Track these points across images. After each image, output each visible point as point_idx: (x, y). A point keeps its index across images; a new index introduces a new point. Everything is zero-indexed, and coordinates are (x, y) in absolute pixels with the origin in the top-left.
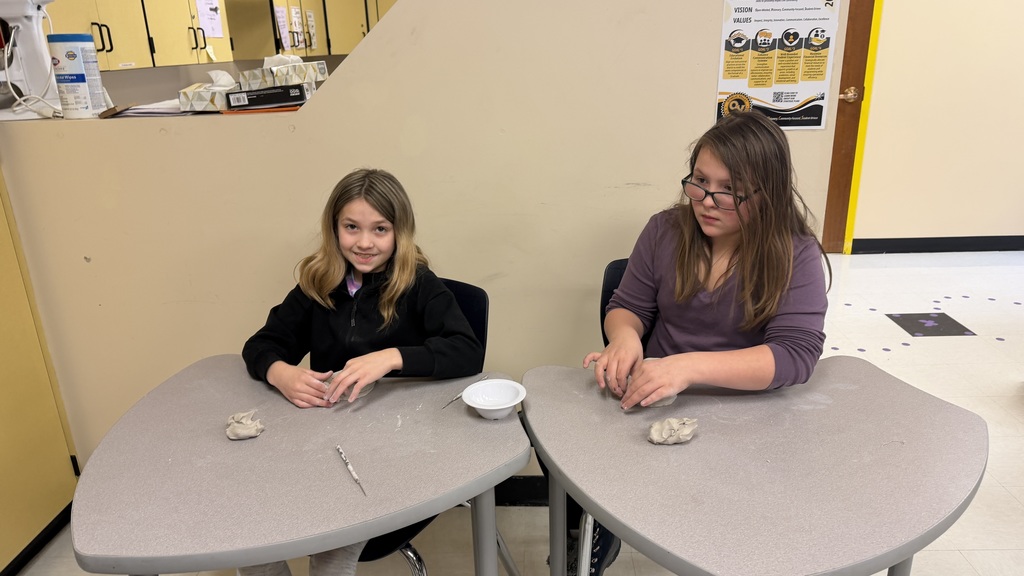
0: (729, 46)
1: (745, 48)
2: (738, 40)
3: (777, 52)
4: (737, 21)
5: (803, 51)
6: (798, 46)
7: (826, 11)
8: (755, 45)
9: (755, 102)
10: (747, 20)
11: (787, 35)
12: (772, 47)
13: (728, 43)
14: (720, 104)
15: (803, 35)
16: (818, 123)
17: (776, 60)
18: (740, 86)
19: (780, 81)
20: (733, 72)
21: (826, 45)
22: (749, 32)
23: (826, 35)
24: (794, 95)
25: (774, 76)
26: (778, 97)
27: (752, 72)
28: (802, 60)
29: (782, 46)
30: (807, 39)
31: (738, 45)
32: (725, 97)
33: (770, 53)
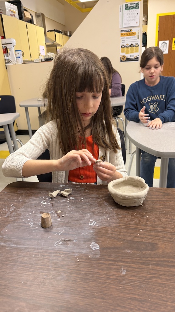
0: (122, 47)
1: (124, 47)
2: (123, 46)
3: (130, 48)
4: (123, 42)
5: (134, 47)
6: (133, 46)
7: (138, 40)
8: (126, 47)
9: (127, 57)
10: (124, 42)
11: (131, 45)
12: (129, 47)
13: (121, 46)
14: (121, 58)
15: (134, 44)
16: (138, 60)
17: (130, 49)
18: (124, 54)
19: (131, 53)
20: (123, 51)
21: (138, 46)
22: (125, 44)
23: (138, 44)
24: (133, 55)
25: (130, 52)
26: (131, 56)
27: (126, 51)
28: (134, 49)
29: (131, 46)
30: (135, 45)
31: (123, 47)
32: (121, 56)
33: (129, 48)
